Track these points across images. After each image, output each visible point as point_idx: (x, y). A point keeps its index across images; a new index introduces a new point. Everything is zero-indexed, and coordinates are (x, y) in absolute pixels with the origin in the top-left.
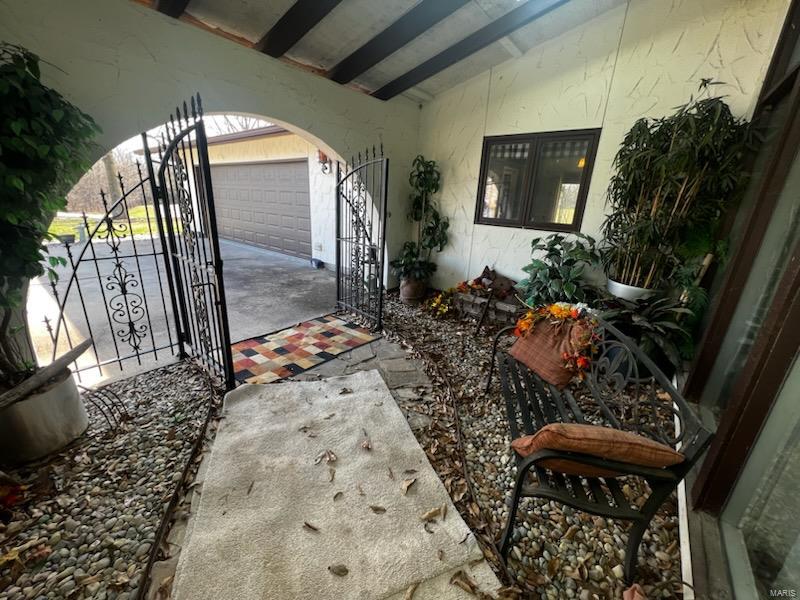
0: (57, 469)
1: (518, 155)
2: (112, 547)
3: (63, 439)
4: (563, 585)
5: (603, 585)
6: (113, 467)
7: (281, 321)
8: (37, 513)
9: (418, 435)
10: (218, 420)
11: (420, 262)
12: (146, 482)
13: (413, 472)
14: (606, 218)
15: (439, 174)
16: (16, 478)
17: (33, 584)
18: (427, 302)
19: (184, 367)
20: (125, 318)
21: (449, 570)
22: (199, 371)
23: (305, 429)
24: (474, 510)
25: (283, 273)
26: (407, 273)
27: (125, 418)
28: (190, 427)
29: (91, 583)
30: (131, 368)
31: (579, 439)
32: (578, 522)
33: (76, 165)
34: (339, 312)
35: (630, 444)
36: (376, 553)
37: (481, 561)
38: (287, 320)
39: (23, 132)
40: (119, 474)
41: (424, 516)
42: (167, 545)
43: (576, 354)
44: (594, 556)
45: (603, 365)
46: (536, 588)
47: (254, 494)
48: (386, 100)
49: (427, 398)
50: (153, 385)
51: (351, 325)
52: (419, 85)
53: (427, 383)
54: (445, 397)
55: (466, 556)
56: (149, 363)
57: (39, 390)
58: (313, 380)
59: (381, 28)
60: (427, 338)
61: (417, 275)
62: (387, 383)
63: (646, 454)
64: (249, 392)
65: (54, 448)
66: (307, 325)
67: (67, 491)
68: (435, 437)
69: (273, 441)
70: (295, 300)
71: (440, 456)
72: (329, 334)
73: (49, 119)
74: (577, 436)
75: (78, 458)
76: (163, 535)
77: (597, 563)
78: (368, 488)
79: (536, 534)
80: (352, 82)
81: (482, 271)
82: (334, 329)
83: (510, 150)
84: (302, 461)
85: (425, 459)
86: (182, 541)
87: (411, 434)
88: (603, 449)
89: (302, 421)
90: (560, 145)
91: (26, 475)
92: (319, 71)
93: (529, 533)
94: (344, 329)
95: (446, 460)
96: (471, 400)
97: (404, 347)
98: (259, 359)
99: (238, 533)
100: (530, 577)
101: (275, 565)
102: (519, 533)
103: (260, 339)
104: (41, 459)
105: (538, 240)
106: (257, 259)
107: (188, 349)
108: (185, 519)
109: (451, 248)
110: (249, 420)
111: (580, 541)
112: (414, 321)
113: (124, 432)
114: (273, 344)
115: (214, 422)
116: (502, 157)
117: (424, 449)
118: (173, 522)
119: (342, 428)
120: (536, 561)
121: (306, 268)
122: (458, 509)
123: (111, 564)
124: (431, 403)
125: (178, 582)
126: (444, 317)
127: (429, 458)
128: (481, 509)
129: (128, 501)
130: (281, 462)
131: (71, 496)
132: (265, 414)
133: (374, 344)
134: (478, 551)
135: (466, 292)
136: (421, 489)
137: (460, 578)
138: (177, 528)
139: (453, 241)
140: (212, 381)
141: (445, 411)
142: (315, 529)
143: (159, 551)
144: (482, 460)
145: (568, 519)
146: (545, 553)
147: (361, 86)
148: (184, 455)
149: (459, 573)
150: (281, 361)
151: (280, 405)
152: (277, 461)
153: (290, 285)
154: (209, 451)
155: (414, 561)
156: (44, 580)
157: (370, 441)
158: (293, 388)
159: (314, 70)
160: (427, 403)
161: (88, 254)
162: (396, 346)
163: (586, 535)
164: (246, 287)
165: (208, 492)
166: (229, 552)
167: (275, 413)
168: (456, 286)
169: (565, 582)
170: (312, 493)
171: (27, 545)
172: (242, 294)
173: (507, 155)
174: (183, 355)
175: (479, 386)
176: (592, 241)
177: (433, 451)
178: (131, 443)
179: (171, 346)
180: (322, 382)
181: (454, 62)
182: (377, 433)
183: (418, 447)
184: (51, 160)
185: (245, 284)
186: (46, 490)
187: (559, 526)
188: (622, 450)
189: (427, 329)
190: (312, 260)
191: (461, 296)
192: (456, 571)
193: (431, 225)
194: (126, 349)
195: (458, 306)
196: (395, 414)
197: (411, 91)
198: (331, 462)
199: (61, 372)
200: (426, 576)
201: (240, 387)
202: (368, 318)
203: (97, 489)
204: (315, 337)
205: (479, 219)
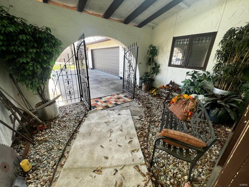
0: (52, 123)
1: (185, 43)
2: (60, 141)
3: (54, 117)
4: (167, 177)
5: (180, 180)
6: (62, 124)
7: (107, 94)
8: (47, 131)
9: (136, 129)
10: (86, 117)
11: (149, 79)
12: (68, 129)
13: (132, 138)
14: (215, 65)
15: (157, 50)
16: (44, 123)
17: (45, 145)
18: (150, 91)
19: (81, 103)
20: (69, 90)
21: (134, 165)
22: (84, 105)
23: (106, 123)
24: (146, 151)
25: (110, 80)
26: (144, 82)
27: (67, 114)
28: (80, 118)
29: (55, 147)
30: (70, 103)
31: (172, 134)
32: (178, 162)
33: (58, 52)
34: (123, 92)
35: (189, 138)
36: (116, 156)
37: (144, 164)
38: (108, 94)
39: (47, 46)
40: (63, 126)
41: (131, 150)
42: (70, 143)
43: (189, 111)
44: (180, 172)
45: (196, 115)
46: (158, 175)
47: (90, 136)
48: (141, 27)
49: (142, 119)
50: (74, 107)
51: (126, 96)
52: (152, 22)
53: (144, 115)
54: (148, 120)
55: (140, 162)
56: (74, 102)
57: (49, 105)
58: (111, 110)
59: (137, 6)
60: (147, 102)
61: (148, 82)
62: (131, 114)
63: (193, 142)
64: (94, 112)
65: (52, 118)
66: (114, 95)
67: (53, 128)
68: (141, 130)
69: (98, 124)
70: (112, 88)
71: (141, 136)
72: (119, 98)
73: (52, 42)
74: (171, 133)
75: (56, 121)
76: (70, 141)
77: (180, 174)
78: (119, 140)
79: (163, 162)
80: (130, 23)
81: (170, 82)
82: (120, 97)
83: (183, 41)
84: (104, 130)
85: (136, 136)
86: (73, 143)
87: (134, 128)
88: (179, 138)
89: (106, 121)
90: (201, 39)
91: (46, 123)
92: (120, 21)
93: (161, 161)
94: (123, 97)
95: (142, 137)
96: (156, 122)
97: (139, 104)
98: (99, 103)
99: (85, 144)
100: (157, 172)
101: (92, 153)
102: (158, 160)
103: (101, 98)
104: (50, 120)
105: (189, 72)
106: (104, 76)
107: (82, 99)
108: (75, 138)
109: (160, 74)
110: (93, 118)
111: (177, 167)
112: (145, 97)
113: (66, 117)
114: (103, 100)
115: (85, 118)
116: (180, 44)
117: (137, 133)
118: (72, 139)
119: (116, 124)
120: (161, 168)
121: (117, 79)
122: (142, 150)
123: (59, 145)
124: (143, 121)
125: (71, 151)
126: (155, 96)
127: (137, 135)
128: (148, 152)
129: (64, 132)
130: (99, 130)
131: (54, 129)
132: (97, 117)
133: (131, 102)
134: (144, 162)
135: (163, 89)
136: (133, 143)
137: (137, 167)
138: (73, 140)
139: (161, 72)
140: (86, 108)
141: (146, 124)
142: (103, 147)
143: (68, 144)
144: (153, 139)
145: (175, 160)
146: (164, 167)
147: (133, 24)
148: (77, 124)
149: (137, 166)
150: (104, 104)
151: (102, 116)
152: (98, 129)
153: (111, 84)
154: (82, 124)
155: (126, 160)
156: (47, 145)
157: (122, 128)
158: (105, 112)
159: (119, 21)
160: (142, 121)
161: (61, 74)
162: (137, 103)
163: (180, 166)
164: (100, 84)
165: (81, 134)
166: (82, 147)
167: (100, 117)
168: (160, 87)
169: (168, 176)
170: (104, 139)
171: (45, 137)
172: (99, 85)
173: (181, 43)
174: (81, 100)
175: (160, 118)
176: (208, 73)
177: (139, 134)
178: (67, 120)
179: (79, 98)
180: (113, 111)
181: (162, 13)
182: (125, 126)
183: (135, 132)
184: (52, 52)
185: (100, 83)
186: (49, 127)
187: (171, 161)
188: (185, 140)
189: (148, 99)
190: (119, 77)
191: (161, 90)
192: (136, 165)
193: (154, 67)
194: (69, 98)
195: (160, 93)
196: (131, 122)
197: (149, 24)
198: (111, 132)
199: (54, 102)
200: (127, 164)
201: (93, 110)
202: (131, 95)
203: (59, 129)
204: (115, 99)
205: (170, 65)
